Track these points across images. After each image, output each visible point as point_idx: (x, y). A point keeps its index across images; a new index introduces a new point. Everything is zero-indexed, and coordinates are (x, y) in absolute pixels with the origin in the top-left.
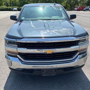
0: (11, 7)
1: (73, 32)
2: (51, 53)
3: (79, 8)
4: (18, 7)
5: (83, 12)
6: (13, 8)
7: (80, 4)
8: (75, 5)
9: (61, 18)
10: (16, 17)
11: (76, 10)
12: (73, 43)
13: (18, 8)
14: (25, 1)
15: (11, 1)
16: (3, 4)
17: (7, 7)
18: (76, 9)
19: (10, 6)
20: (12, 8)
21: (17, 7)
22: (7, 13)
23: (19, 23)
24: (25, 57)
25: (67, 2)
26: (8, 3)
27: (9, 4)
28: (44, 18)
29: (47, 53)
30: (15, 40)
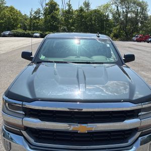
0: (30, 32)
1: (128, 87)
2: (87, 132)
3: (140, 37)
4: (41, 32)
5: (146, 44)
6: (34, 33)
7: (141, 32)
8: (133, 32)
9: (108, 61)
10: (31, 54)
11: (134, 41)
12: (129, 114)
13: (41, 34)
14: (53, 23)
15: (31, 23)
16: (19, 26)
17: (24, 32)
18: (134, 38)
19: (30, 30)
20: (32, 33)
21: (39, 32)
22: (23, 40)
23: (35, 65)
24: (37, 136)
25: (120, 28)
26: (26, 24)
27: (28, 27)
28: (78, 59)
29: (79, 132)
30: (21, 103)
